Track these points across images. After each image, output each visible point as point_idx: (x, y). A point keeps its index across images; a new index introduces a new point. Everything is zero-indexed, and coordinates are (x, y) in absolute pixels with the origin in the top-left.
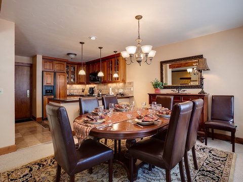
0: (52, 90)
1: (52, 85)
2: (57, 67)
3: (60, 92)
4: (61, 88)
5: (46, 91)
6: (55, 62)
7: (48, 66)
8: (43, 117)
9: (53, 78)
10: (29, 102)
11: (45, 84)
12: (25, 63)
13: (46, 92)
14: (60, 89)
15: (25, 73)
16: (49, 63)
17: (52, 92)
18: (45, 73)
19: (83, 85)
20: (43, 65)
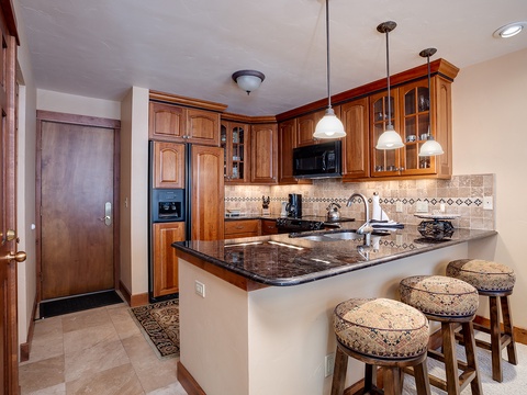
0: (178, 204)
1: (180, 185)
2: (193, 129)
3: (202, 209)
4: (206, 198)
5: (161, 205)
6: (188, 112)
7: (167, 124)
8: (151, 292)
9: (181, 162)
10: (109, 237)
11: (157, 184)
12: (99, 119)
13: (162, 211)
14: (202, 200)
15: (100, 148)
16: (169, 115)
17: (178, 211)
18: (157, 146)
19: (263, 187)
20: (153, 122)
